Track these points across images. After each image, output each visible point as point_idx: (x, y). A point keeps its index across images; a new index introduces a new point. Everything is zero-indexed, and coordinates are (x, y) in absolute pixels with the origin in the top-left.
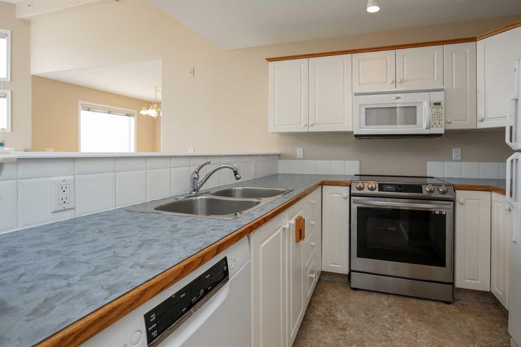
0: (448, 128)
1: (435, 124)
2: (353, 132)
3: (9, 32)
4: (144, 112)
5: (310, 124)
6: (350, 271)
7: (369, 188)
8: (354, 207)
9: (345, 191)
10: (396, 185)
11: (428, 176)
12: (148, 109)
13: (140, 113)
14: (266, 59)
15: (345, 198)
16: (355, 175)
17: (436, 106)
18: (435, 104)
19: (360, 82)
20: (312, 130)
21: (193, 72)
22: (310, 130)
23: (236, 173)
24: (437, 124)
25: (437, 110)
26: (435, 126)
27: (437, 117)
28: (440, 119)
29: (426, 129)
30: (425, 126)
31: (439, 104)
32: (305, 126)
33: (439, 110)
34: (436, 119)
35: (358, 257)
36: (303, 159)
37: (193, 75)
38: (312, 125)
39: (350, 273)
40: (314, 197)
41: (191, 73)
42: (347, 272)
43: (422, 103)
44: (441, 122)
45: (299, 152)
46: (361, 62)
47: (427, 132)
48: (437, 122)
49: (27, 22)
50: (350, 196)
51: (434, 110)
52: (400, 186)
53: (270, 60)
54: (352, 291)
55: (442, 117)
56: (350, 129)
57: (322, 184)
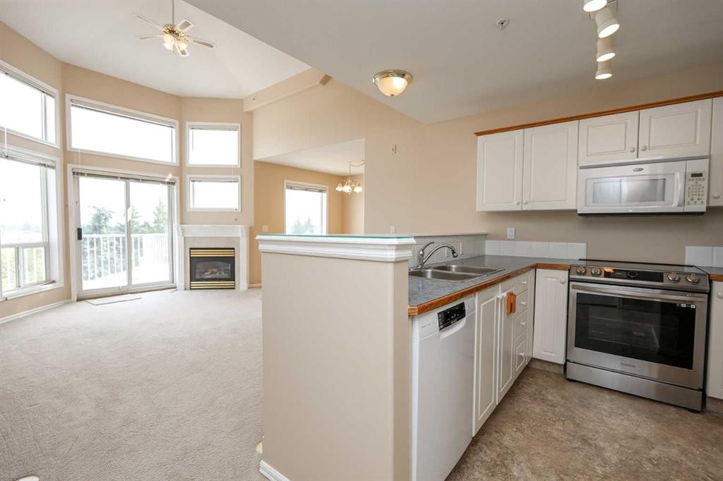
0: (712, 204)
1: (692, 199)
2: (576, 210)
3: (239, 125)
4: (339, 189)
5: (524, 202)
6: (567, 360)
7: (592, 273)
8: (574, 292)
9: (564, 275)
10: (627, 271)
11: (686, 264)
12: (343, 186)
13: (337, 189)
14: (475, 133)
15: (563, 283)
16: (580, 260)
17: (695, 178)
18: (693, 175)
19: (589, 152)
20: (526, 208)
21: (395, 150)
22: (524, 209)
23: (454, 252)
24: (696, 200)
25: (697, 182)
26: (692, 202)
27: (696, 192)
28: (701, 193)
29: (678, 206)
30: (676, 203)
31: (700, 175)
32: (518, 204)
33: (699, 183)
34: (694, 193)
35: (575, 346)
36: (516, 239)
37: (396, 152)
38: (526, 203)
39: (566, 364)
40: (526, 279)
41: (393, 150)
42: (562, 361)
43: (674, 174)
44: (701, 197)
45: (510, 232)
46: (590, 129)
47: (681, 210)
48: (696, 198)
49: (251, 114)
50: (569, 281)
51: (691, 183)
52: (632, 273)
53: (479, 134)
54: (568, 382)
55: (703, 191)
56: (574, 208)
57: (536, 267)
